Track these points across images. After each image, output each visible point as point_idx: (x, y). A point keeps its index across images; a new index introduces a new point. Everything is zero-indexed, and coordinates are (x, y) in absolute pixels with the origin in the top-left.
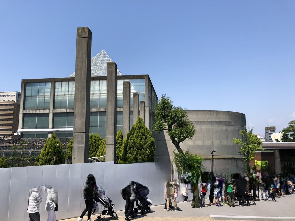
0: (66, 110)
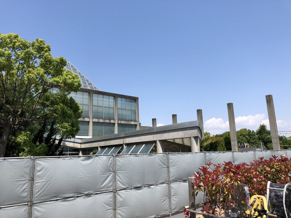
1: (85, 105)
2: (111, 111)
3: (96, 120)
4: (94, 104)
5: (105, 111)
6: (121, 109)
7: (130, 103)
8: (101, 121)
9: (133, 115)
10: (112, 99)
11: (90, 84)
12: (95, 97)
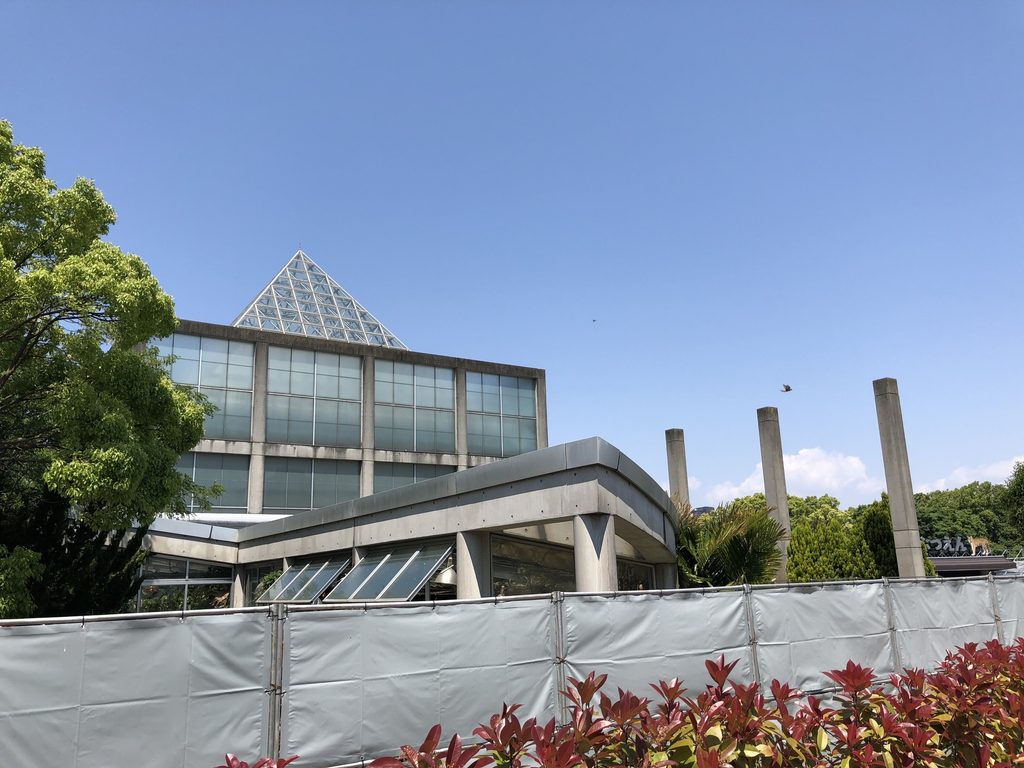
0: (315, 451)
1: (347, 401)
2: (443, 422)
3: (385, 456)
4: (378, 398)
5: (419, 419)
6: (482, 413)
7: (514, 391)
8: (406, 458)
9: (527, 434)
10: (445, 380)
11: (373, 327)
12: (384, 373)
